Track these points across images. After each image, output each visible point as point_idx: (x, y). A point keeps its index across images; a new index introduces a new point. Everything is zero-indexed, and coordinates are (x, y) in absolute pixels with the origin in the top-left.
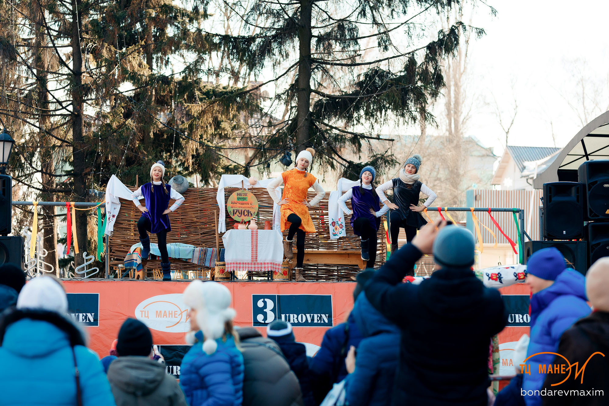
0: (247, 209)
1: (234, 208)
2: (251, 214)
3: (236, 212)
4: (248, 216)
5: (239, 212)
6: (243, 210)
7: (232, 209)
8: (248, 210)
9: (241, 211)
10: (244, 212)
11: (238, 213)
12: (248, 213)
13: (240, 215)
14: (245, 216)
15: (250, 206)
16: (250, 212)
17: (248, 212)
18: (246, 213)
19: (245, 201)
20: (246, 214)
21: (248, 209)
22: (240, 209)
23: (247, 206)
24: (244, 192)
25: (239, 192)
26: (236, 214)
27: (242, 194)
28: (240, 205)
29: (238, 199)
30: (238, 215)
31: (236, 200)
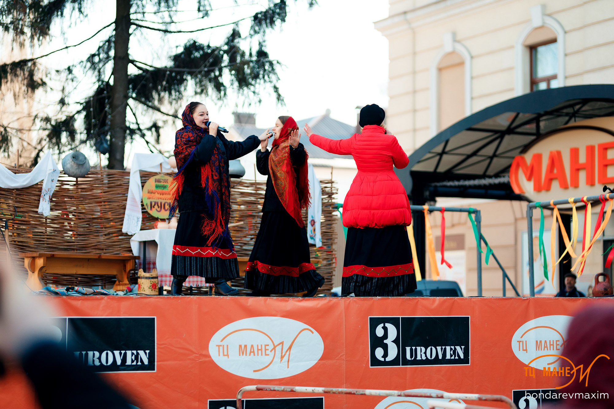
0: (168, 201)
1: (151, 200)
3: (155, 205)
5: (158, 205)
6: (163, 202)
7: (149, 201)
9: (161, 203)
11: (156, 207)
13: (159, 209)
14: (166, 210)
15: (170, 196)
19: (164, 190)
22: (159, 201)
24: (164, 178)
25: (157, 177)
26: (154, 207)
27: (162, 181)
28: (159, 196)
29: (157, 187)
30: (156, 210)
31: (154, 188)
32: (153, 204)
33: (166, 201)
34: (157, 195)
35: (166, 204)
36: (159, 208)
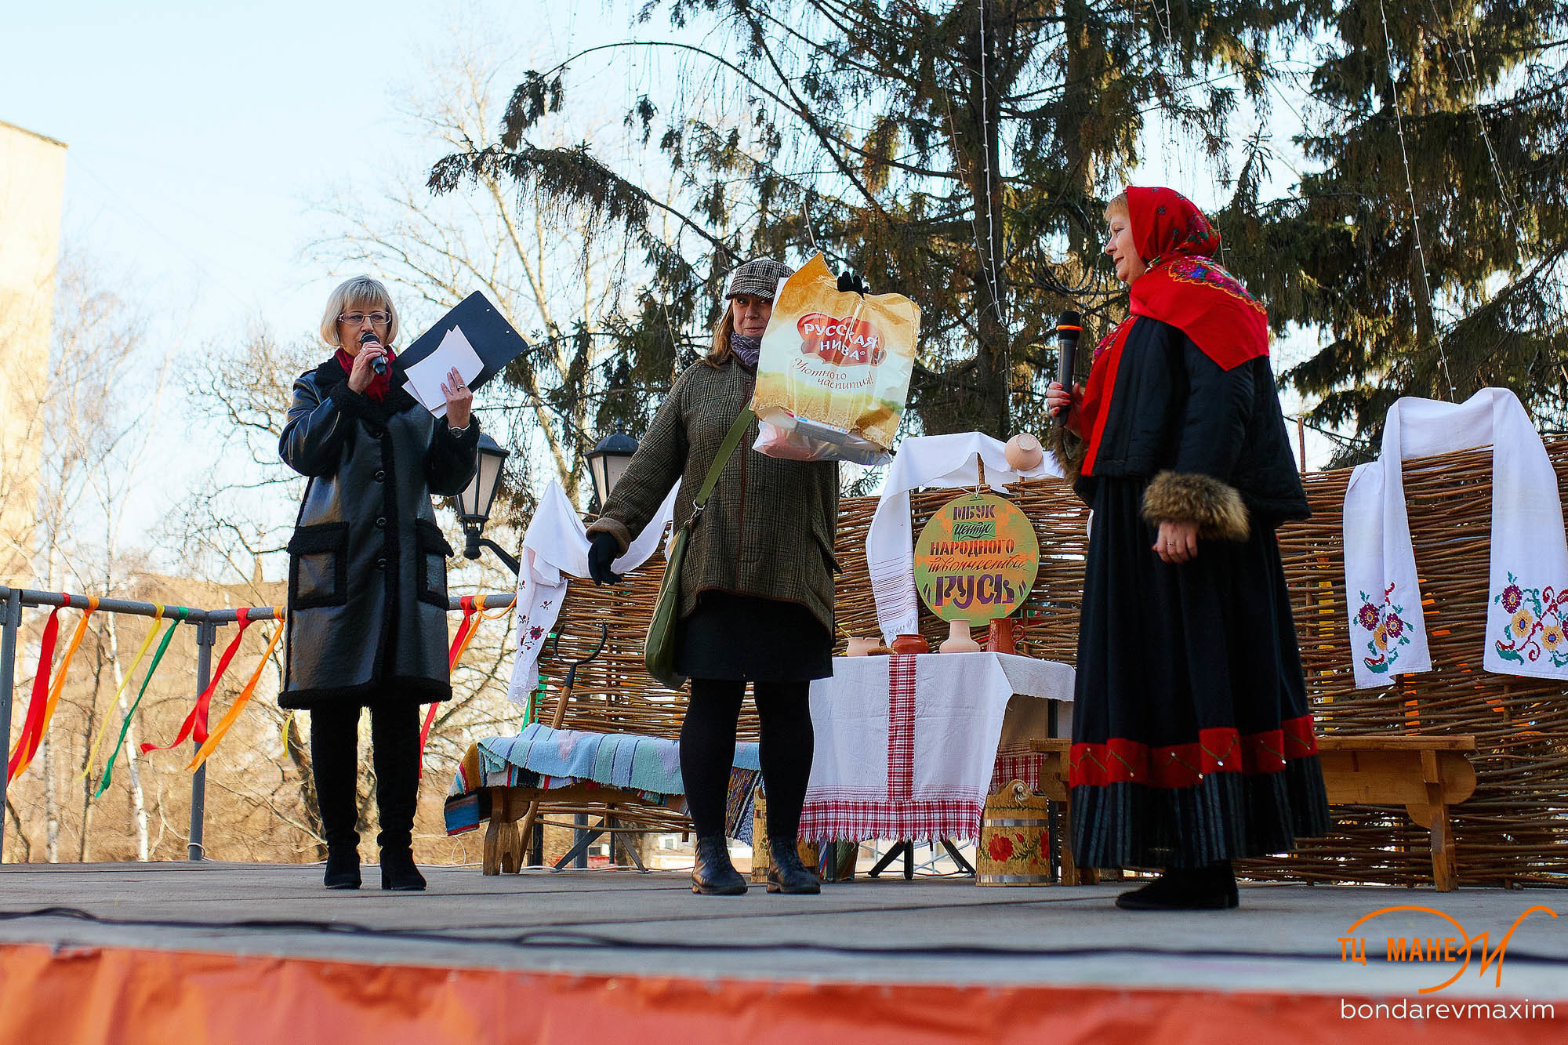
0: (993, 572)
1: (939, 574)
2: (1011, 593)
3: (951, 587)
4: (998, 599)
5: (960, 588)
6: (978, 575)
7: (935, 575)
8: (999, 577)
9: (971, 580)
10: (981, 584)
11: (955, 589)
12: (998, 589)
13: (963, 600)
14: (985, 601)
15: (1003, 556)
16: (1006, 583)
17: (998, 583)
18: (988, 590)
19: (986, 538)
20: (987, 595)
21: (999, 571)
22: (965, 574)
23: (995, 557)
24: (980, 504)
25: (959, 503)
26: (948, 595)
27: (976, 512)
28: (964, 558)
29: (958, 531)
30: (955, 600)
31: (949, 538)
32: (946, 584)
33: (986, 572)
34: (959, 557)
35: (987, 582)
36: (962, 595)
